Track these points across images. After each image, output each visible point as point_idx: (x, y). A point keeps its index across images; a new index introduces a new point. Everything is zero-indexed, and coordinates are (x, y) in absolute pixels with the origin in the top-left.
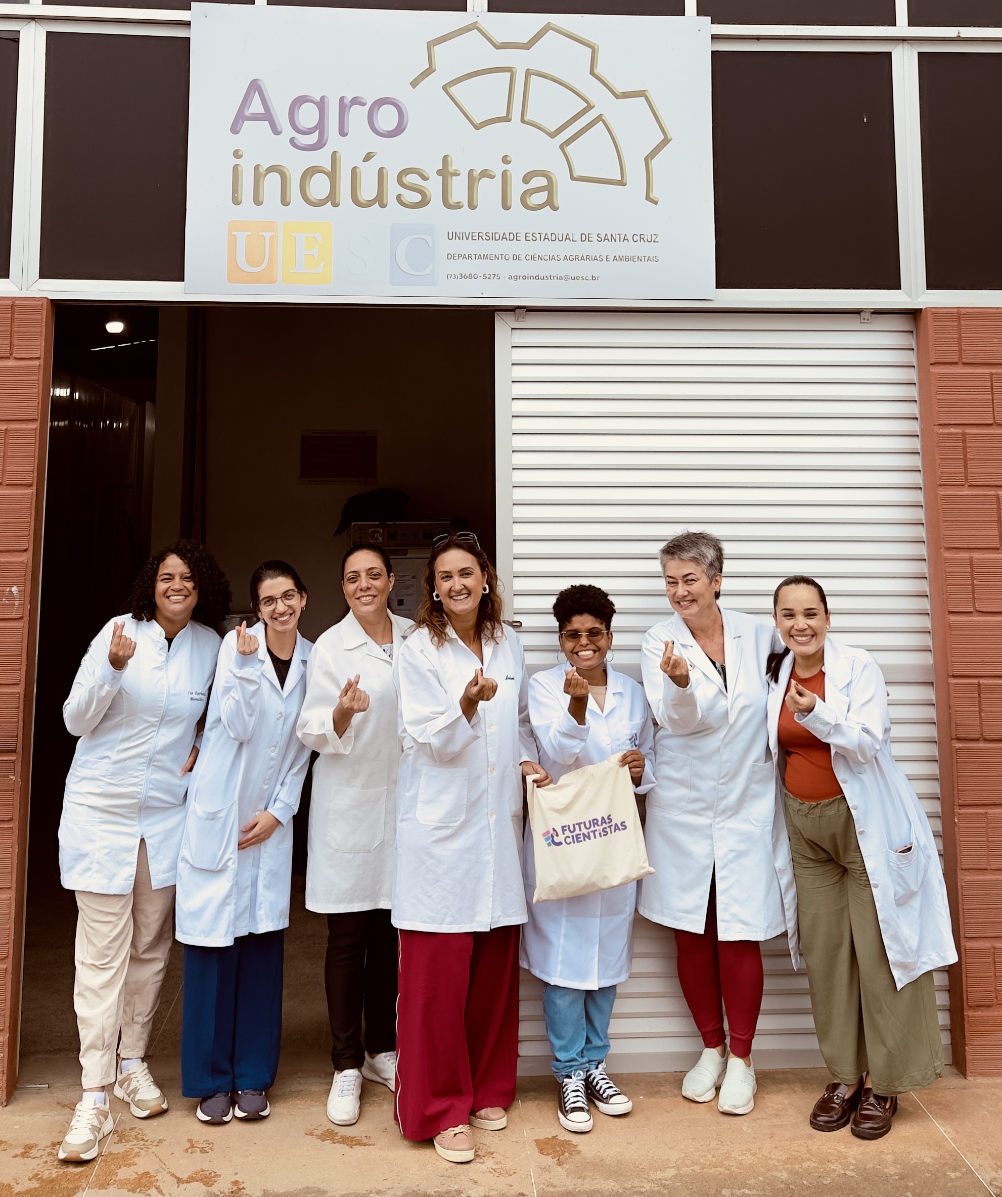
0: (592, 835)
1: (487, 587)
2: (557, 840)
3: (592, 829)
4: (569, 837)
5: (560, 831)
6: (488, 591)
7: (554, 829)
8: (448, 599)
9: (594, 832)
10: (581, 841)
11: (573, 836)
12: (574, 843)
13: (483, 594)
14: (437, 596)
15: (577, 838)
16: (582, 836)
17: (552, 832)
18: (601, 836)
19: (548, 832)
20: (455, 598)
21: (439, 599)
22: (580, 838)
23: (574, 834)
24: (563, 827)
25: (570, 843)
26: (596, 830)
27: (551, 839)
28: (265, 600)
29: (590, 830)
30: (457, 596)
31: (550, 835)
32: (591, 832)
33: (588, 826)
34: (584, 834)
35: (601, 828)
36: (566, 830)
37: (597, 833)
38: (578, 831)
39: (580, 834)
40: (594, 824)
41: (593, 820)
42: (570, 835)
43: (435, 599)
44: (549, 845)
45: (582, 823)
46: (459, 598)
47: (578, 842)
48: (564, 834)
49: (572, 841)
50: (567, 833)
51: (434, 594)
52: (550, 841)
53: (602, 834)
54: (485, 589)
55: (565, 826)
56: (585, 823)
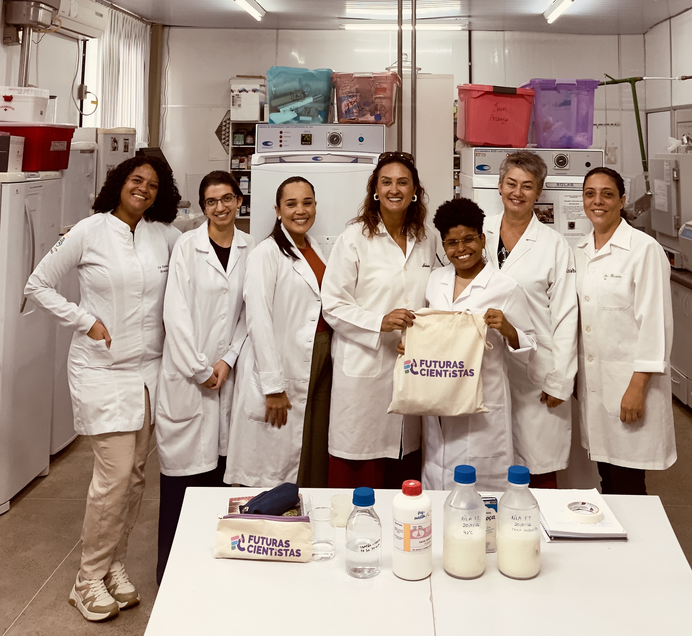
0: (443, 373)
1: (416, 196)
2: (415, 369)
3: (445, 368)
4: (425, 370)
5: (418, 363)
6: (416, 200)
7: (414, 360)
8: (385, 199)
9: (446, 371)
10: (434, 376)
11: (428, 370)
12: (428, 375)
13: (412, 202)
14: (377, 197)
15: (431, 373)
16: (435, 372)
17: (412, 362)
18: (450, 376)
19: (409, 362)
20: (391, 199)
21: (378, 199)
22: (434, 373)
23: (430, 369)
24: (421, 361)
25: (424, 375)
26: (448, 371)
27: (411, 368)
28: (209, 200)
29: (442, 369)
30: (393, 198)
31: (410, 364)
32: (444, 371)
33: (442, 365)
34: (437, 370)
35: (452, 370)
36: (424, 364)
37: (448, 373)
38: (432, 367)
39: (434, 370)
40: (447, 365)
41: (447, 362)
42: (426, 368)
43: (375, 199)
44: (407, 372)
45: (437, 362)
46: (394, 199)
47: (431, 376)
48: (421, 366)
49: (426, 374)
50: (424, 366)
51: (375, 195)
52: (409, 369)
53: (452, 375)
54: (414, 198)
55: (424, 361)
56: (440, 362)
